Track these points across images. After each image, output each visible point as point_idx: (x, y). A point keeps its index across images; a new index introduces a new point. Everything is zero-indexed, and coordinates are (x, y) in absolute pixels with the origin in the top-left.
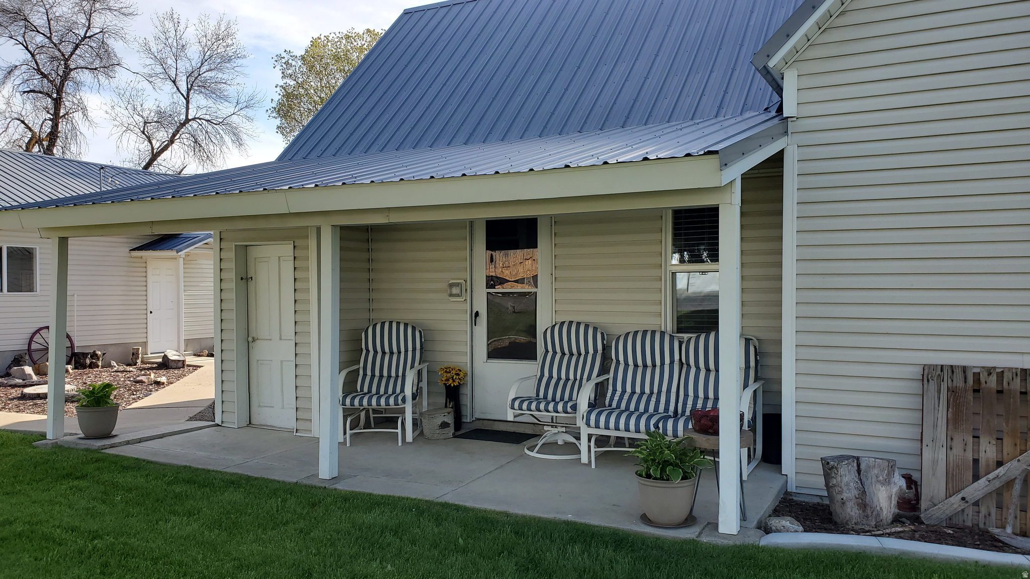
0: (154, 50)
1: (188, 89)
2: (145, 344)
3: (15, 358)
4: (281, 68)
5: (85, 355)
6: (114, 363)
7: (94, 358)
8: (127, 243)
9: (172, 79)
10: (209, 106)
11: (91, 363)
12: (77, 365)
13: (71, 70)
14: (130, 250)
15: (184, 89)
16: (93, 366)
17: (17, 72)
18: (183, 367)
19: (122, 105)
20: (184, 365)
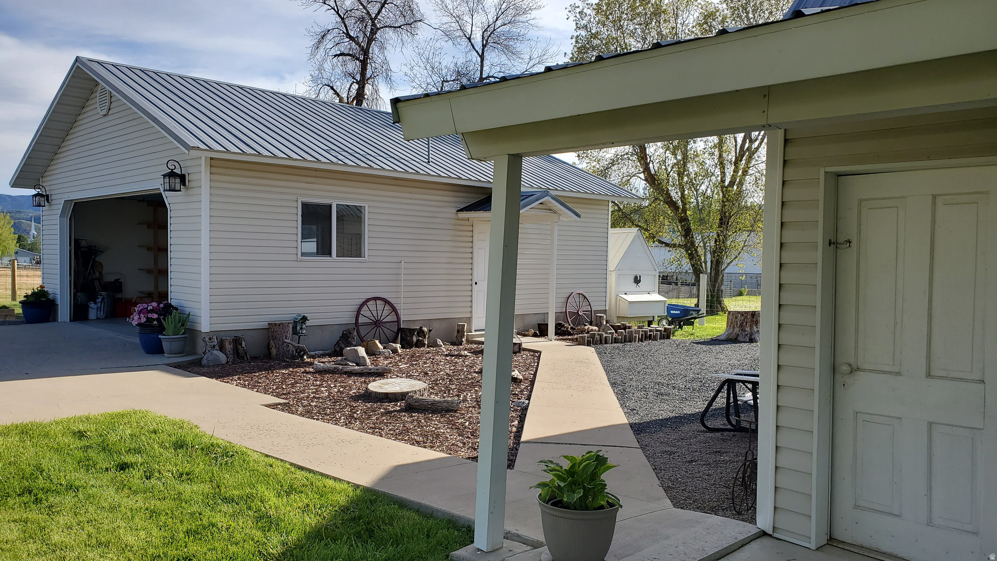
0: (450, 7)
1: (483, 45)
2: (469, 320)
3: (343, 333)
4: (575, 19)
5: (411, 331)
6: (440, 342)
7: (421, 335)
8: (455, 202)
9: (467, 36)
10: (502, 63)
11: (418, 340)
12: (404, 343)
13: (378, 29)
14: (457, 211)
15: (479, 47)
16: (419, 344)
17: (329, 37)
18: (519, 352)
19: (422, 65)
20: (520, 349)
